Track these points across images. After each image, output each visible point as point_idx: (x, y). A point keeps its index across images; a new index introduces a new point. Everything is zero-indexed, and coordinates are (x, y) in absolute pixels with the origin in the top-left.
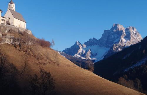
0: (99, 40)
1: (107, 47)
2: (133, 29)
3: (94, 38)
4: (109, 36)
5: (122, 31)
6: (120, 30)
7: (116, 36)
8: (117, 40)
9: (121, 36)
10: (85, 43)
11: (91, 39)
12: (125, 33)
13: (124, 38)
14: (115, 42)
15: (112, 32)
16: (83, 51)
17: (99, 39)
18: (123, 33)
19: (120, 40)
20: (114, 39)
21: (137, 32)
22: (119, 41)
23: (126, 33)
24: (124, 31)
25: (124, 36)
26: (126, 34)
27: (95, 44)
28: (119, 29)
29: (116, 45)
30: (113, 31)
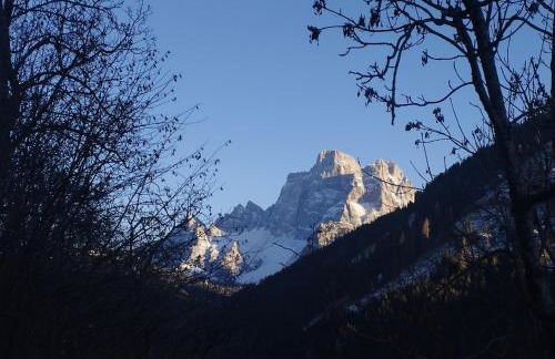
0: (269, 209)
1: (297, 237)
2: (391, 170)
3: (250, 203)
4: (304, 196)
5: (350, 177)
6: (343, 172)
7: (331, 194)
8: (334, 210)
9: (350, 196)
10: (220, 223)
11: (240, 205)
12: (361, 185)
13: (360, 201)
14: (325, 216)
15: (316, 181)
16: (208, 252)
17: (270, 205)
18: (356, 183)
19: (346, 210)
20: (322, 207)
21: (404, 180)
22: (340, 213)
23: (365, 183)
24: (359, 177)
25: (358, 196)
26: (366, 188)
27: (256, 223)
28: (339, 170)
29: (330, 228)
30: (319, 178)
